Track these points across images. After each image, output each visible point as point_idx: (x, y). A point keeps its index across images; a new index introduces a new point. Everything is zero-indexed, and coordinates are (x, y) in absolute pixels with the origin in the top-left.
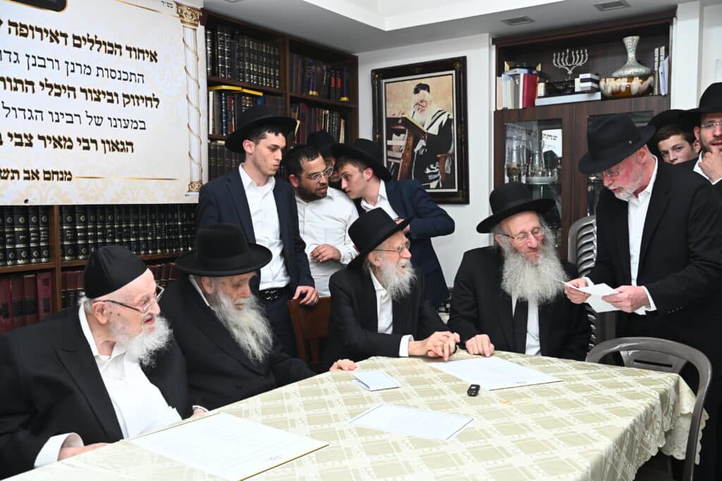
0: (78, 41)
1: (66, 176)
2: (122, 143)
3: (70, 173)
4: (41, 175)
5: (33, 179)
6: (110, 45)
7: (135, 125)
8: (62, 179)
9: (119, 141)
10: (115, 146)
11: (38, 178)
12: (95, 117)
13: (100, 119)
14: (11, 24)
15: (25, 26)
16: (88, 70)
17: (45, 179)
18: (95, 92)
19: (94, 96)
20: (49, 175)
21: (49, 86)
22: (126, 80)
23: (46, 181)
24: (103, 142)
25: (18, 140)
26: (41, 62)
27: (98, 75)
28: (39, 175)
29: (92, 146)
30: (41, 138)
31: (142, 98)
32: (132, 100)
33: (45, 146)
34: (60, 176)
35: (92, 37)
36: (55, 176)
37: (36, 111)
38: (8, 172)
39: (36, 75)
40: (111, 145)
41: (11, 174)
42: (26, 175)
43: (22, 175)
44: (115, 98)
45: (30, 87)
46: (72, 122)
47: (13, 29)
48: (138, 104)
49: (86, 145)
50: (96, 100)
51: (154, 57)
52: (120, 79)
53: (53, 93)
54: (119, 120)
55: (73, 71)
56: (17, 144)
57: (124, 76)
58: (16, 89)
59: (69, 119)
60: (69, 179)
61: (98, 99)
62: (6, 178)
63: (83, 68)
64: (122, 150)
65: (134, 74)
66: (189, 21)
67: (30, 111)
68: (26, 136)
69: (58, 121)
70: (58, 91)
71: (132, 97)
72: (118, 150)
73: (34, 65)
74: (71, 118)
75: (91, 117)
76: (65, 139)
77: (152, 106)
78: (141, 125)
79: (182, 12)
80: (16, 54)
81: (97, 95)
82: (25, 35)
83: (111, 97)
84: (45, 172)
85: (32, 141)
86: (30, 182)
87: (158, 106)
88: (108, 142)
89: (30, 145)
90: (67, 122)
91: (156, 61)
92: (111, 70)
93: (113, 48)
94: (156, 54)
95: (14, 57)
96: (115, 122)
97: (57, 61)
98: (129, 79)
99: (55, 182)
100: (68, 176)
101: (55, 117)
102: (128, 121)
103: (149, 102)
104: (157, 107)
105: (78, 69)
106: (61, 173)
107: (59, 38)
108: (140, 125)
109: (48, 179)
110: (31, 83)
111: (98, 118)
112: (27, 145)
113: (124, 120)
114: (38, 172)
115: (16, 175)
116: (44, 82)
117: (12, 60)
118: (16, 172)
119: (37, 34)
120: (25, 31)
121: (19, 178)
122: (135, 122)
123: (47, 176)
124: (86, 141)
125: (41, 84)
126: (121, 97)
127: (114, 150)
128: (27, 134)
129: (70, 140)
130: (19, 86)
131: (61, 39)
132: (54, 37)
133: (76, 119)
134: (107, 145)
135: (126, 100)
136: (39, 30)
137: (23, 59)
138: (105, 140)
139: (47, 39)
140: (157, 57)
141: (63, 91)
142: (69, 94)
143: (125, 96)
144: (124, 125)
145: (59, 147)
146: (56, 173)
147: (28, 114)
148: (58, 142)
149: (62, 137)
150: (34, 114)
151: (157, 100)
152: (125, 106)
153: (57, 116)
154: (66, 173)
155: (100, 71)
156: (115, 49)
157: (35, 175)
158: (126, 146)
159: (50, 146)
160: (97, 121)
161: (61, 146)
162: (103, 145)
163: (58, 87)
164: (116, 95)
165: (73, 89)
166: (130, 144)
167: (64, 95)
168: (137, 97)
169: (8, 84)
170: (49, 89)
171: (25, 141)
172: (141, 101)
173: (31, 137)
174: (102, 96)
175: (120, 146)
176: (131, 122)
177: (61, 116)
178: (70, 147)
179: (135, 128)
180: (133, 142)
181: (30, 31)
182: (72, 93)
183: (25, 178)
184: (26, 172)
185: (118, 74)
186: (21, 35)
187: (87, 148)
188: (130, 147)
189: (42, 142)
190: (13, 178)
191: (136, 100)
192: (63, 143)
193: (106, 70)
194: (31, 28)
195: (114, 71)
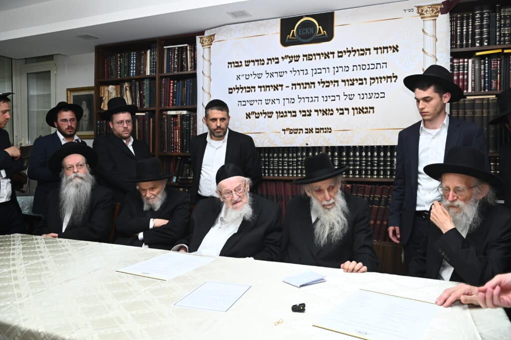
0: (341, 54)
1: (329, 130)
2: (366, 108)
3: (330, 129)
4: (314, 131)
5: (310, 132)
6: (362, 50)
7: (377, 96)
8: (326, 132)
9: (364, 107)
10: (361, 110)
11: (312, 132)
12: (349, 95)
13: (353, 96)
14: (304, 56)
15: (311, 55)
16: (347, 69)
17: (316, 132)
18: (351, 80)
19: (350, 83)
20: (318, 130)
21: (323, 83)
22: (374, 68)
23: (317, 134)
24: (353, 109)
25: (304, 113)
26: (319, 71)
27: (353, 70)
28: (313, 131)
29: (346, 112)
30: (316, 111)
31: (384, 78)
32: (376, 80)
33: (318, 115)
34: (325, 130)
35: (350, 49)
36: (322, 131)
37: (315, 97)
38: (298, 130)
39: (316, 78)
40: (358, 110)
41: (299, 131)
42: (307, 131)
43: (304, 131)
44: (364, 81)
45: (313, 86)
46: (334, 100)
47: (305, 58)
48: (381, 82)
49: (341, 112)
50: (351, 85)
51: (395, 49)
52: (368, 69)
53: (325, 86)
54: (366, 94)
55: (337, 72)
56: (303, 116)
57: (372, 67)
58: (306, 88)
59: (333, 98)
60: (330, 132)
61: (353, 84)
62: (296, 133)
63: (344, 68)
64: (366, 113)
65: (380, 64)
66: (430, 15)
67: (312, 98)
68: (308, 111)
69: (326, 101)
70: (328, 84)
71: (377, 78)
72: (363, 112)
73: (315, 73)
74: (334, 98)
75: (347, 95)
76: (329, 110)
77: (391, 81)
78: (383, 95)
79: (422, 11)
80: (306, 70)
81: (352, 82)
82: (311, 59)
83: (361, 81)
84: (316, 129)
85: (311, 113)
86: (308, 134)
87: (397, 81)
88: (356, 109)
89: (310, 115)
90: (332, 100)
91: (398, 51)
92: (363, 65)
93: (364, 51)
94: (397, 46)
95: (305, 72)
96: (363, 96)
97: (328, 68)
98: (376, 67)
99: (322, 134)
100: (330, 130)
101: (325, 99)
102: (372, 94)
103: (389, 80)
104: (395, 81)
105: (340, 69)
106: (325, 129)
107: (330, 55)
108: (381, 95)
109: (318, 132)
110: (314, 83)
111: (351, 95)
112: (308, 115)
113: (369, 94)
114: (312, 129)
115: (301, 131)
116: (320, 81)
117: (305, 74)
118: (302, 130)
119: (318, 57)
120: (311, 57)
121: (303, 132)
122: (378, 94)
123: (317, 131)
124: (342, 109)
125: (319, 83)
126: (368, 81)
127: (360, 113)
128: (309, 110)
129: (332, 110)
130: (307, 86)
131: (331, 56)
132: (327, 55)
133: (337, 98)
134: (356, 111)
135: (372, 81)
136: (318, 54)
137: (310, 72)
138: (354, 107)
139: (322, 58)
140: (398, 49)
141: (331, 83)
142: (334, 85)
143: (371, 79)
144: (369, 96)
145: (325, 115)
146: (323, 129)
147: (310, 99)
148: (325, 112)
149: (327, 109)
150: (314, 99)
151: (396, 77)
152: (371, 85)
153: (326, 98)
154: (328, 129)
155: (355, 67)
156: (365, 51)
157: (311, 130)
158: (369, 110)
159: (320, 114)
160: (351, 97)
161: (327, 114)
162: (353, 111)
163: (328, 82)
164: (365, 79)
165: (337, 82)
166: (373, 108)
167: (332, 86)
168: (381, 78)
169: (302, 86)
170: (323, 84)
171: (307, 113)
172: (383, 79)
173: (311, 111)
174: (355, 82)
175: (365, 110)
176: (374, 94)
177: (328, 98)
178: (332, 114)
179: (377, 98)
180: (374, 106)
181: (314, 57)
182: (336, 84)
183: (306, 133)
184: (306, 129)
185: (368, 67)
186: (309, 60)
187: (343, 114)
188: (371, 110)
189: (317, 113)
190: (300, 133)
191: (379, 80)
192: (328, 112)
193: (359, 65)
194: (314, 55)
195: (365, 65)
